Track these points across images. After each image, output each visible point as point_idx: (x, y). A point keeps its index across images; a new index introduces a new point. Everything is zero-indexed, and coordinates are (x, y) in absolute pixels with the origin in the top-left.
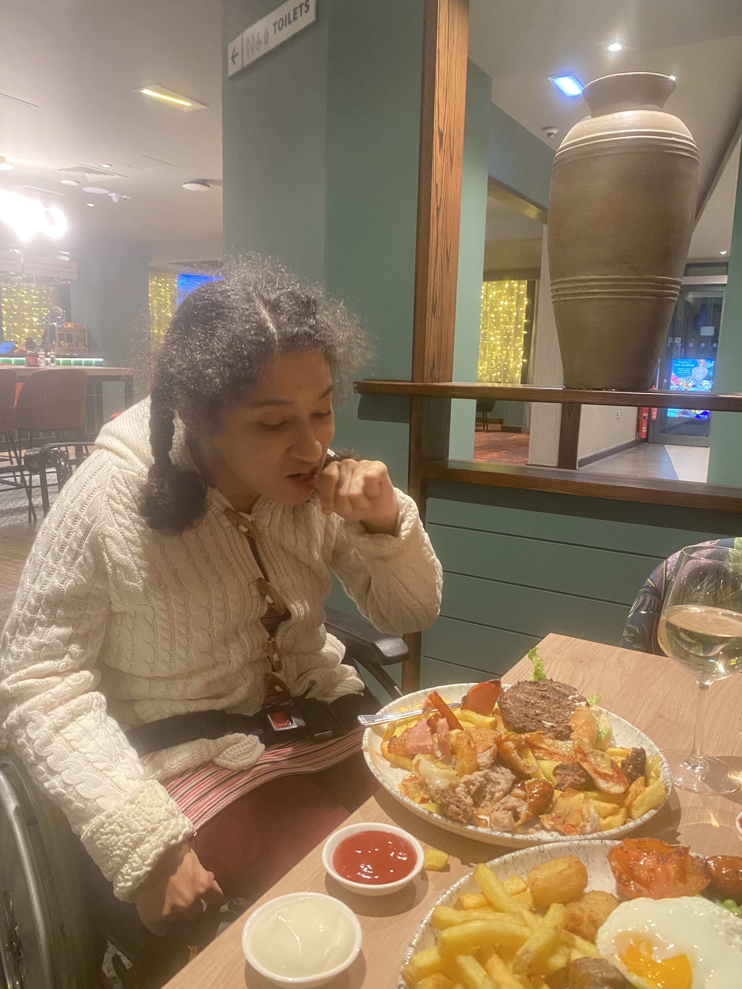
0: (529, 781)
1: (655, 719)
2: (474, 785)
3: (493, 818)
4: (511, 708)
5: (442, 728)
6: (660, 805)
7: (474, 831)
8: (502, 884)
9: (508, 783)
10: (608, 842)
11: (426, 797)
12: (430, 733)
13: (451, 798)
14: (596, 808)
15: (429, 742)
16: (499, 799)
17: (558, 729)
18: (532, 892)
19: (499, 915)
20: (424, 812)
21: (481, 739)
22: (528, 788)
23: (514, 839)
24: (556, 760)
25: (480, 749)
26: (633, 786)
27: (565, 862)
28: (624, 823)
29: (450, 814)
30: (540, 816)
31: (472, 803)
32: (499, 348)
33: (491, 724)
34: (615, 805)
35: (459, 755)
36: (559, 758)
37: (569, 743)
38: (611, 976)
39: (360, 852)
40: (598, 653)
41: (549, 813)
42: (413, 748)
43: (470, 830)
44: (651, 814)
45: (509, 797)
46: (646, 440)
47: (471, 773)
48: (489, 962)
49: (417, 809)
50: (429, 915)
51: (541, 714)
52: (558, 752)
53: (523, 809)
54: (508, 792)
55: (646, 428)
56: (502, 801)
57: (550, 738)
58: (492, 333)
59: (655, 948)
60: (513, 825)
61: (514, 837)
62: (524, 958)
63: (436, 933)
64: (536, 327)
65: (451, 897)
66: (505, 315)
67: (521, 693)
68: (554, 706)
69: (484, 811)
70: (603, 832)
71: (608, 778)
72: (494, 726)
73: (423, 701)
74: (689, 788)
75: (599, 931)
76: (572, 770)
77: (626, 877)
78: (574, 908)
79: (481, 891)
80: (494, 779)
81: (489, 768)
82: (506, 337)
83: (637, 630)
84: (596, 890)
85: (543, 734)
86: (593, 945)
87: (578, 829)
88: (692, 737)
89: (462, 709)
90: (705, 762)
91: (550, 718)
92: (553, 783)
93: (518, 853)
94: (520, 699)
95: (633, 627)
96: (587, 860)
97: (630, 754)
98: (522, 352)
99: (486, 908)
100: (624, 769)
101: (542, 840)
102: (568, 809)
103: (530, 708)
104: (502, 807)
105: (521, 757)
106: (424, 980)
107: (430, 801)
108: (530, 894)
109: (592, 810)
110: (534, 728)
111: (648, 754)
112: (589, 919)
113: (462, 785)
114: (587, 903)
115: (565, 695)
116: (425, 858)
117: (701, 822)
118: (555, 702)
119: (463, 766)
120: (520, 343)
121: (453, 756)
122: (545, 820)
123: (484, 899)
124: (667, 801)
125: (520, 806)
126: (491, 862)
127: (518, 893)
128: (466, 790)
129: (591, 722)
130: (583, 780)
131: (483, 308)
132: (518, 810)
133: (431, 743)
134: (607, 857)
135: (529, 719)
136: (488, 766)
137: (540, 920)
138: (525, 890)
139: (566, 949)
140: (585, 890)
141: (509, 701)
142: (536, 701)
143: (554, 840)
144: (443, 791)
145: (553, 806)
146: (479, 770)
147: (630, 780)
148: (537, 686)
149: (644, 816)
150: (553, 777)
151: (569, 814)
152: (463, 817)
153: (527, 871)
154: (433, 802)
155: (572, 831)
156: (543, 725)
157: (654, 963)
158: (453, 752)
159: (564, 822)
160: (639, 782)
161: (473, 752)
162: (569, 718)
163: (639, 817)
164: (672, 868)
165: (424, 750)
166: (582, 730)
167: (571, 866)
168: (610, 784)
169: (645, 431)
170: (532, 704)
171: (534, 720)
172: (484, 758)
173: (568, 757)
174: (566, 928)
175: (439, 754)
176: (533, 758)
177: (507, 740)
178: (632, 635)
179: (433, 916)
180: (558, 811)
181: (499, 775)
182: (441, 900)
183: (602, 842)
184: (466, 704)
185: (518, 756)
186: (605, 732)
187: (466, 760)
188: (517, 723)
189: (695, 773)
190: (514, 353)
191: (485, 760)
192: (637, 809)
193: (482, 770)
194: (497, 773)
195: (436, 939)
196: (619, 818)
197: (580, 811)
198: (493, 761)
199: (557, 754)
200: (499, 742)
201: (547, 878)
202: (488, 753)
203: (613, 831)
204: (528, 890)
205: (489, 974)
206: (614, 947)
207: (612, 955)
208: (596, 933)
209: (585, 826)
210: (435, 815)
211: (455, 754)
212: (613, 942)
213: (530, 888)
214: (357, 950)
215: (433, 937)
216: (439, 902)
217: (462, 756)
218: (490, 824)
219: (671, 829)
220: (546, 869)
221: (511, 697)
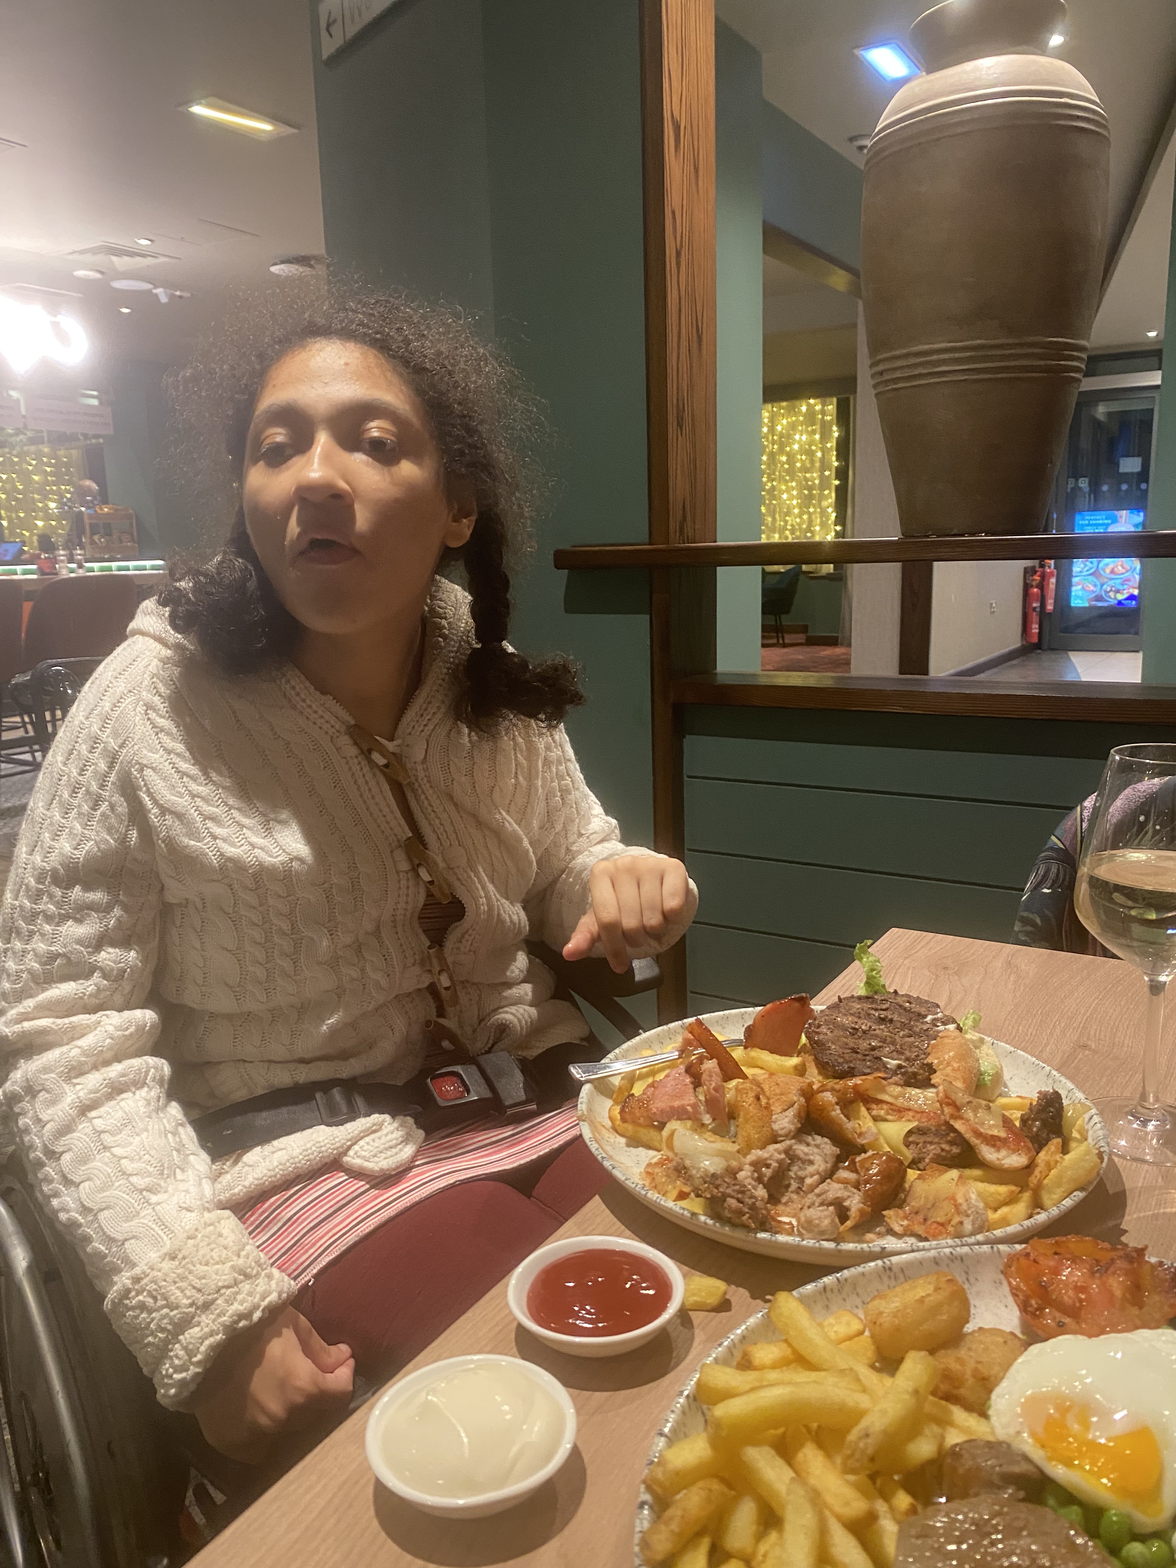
0: (863, 1156)
1: (1075, 1051)
2: (768, 1166)
3: (803, 1219)
4: (828, 1040)
5: (711, 1076)
6: (1090, 1183)
7: (770, 1241)
8: (821, 1325)
9: (826, 1162)
10: (1003, 1248)
11: (687, 1189)
12: (691, 1086)
13: (727, 1187)
14: (980, 1195)
15: (689, 1099)
16: (812, 1188)
17: (910, 1070)
18: (872, 1336)
19: (814, 1375)
20: (682, 1214)
21: (778, 1091)
22: (862, 1167)
23: (840, 1251)
24: (909, 1120)
25: (776, 1108)
26: (1042, 1155)
27: (930, 1283)
28: (1030, 1216)
29: (727, 1214)
30: (884, 1213)
31: (766, 1196)
32: (796, 511)
33: (796, 1067)
34: (1013, 1188)
35: (741, 1120)
36: (913, 1117)
37: (930, 1093)
38: (1016, 1469)
39: (571, 1284)
40: (973, 954)
41: (900, 1207)
42: (662, 1111)
43: (764, 1239)
44: (1076, 1199)
45: (829, 1184)
46: (1038, 646)
47: (763, 1148)
48: (800, 1456)
49: (671, 1209)
50: (692, 1383)
51: (880, 1047)
52: (912, 1107)
53: (855, 1203)
54: (829, 1175)
55: (1037, 626)
56: (817, 1191)
57: (896, 1084)
58: (784, 487)
59: (1094, 1419)
60: (838, 1229)
61: (839, 1247)
62: (861, 1445)
63: (706, 1411)
64: (854, 474)
65: (730, 1350)
66: (804, 457)
67: (845, 1015)
68: (902, 1033)
69: (788, 1210)
70: (995, 1232)
71: (998, 1143)
72: (801, 1071)
73: (679, 1041)
74: (1138, 1156)
75: (994, 1396)
76: (936, 1135)
77: (1037, 1303)
78: (949, 1360)
79: (784, 1338)
80: (802, 1156)
81: (793, 1138)
82: (806, 492)
83: (1038, 921)
84: (986, 1327)
85: (884, 1079)
86: (983, 1420)
87: (950, 1229)
88: (1139, 1077)
89: (746, 1048)
90: (1163, 1115)
91: (895, 1053)
92: (906, 1158)
93: (846, 1273)
94: (843, 1025)
95: (1031, 916)
96: (968, 1279)
97: (1035, 1103)
98: (834, 515)
99: (794, 1365)
100: (1025, 1129)
101: (888, 1250)
102: (931, 1198)
103: (860, 1038)
104: (818, 1201)
105: (848, 1117)
106: (685, 1491)
107: (692, 1195)
108: (869, 1340)
109: (973, 1196)
110: (868, 1071)
111: (1065, 1102)
112: (974, 1376)
113: (747, 1167)
114: (970, 1349)
115: (919, 1015)
116: (686, 1290)
117: (1162, 1211)
118: (903, 1026)
119: (749, 1136)
120: (830, 501)
121: (732, 1121)
122: (893, 1218)
123: (789, 1351)
124: (1101, 1179)
125: (849, 1197)
126: (801, 1289)
127: (850, 1338)
128: (756, 1175)
129: (967, 1053)
130: (955, 1150)
131: (767, 446)
132: (846, 1204)
133: (693, 1100)
134: (1002, 1272)
135: (859, 1056)
136: (792, 1134)
137: (888, 1381)
138: (861, 1333)
139: (936, 1429)
140: (965, 1329)
141: (824, 1029)
142: (870, 1027)
143: (909, 1249)
144: (714, 1175)
145: (906, 1196)
146: (776, 1142)
147: (1036, 1145)
148: (872, 1003)
149: (1064, 1202)
150: (904, 1149)
151: (933, 1205)
152: (749, 1218)
153: (864, 1303)
154: (698, 1196)
155: (941, 1233)
156: (885, 1065)
157: (1093, 1445)
158: (732, 1116)
159: (925, 1220)
160: (1053, 1148)
161: (765, 1112)
162: (929, 1050)
163: (1055, 1205)
164: (1117, 1283)
165: (680, 1114)
166: (950, 1068)
167: (940, 1289)
168: (1003, 1153)
169: (1037, 631)
170: (864, 1032)
171: (868, 1058)
172: (785, 1121)
173: (928, 1113)
174: (934, 1393)
175: (707, 1119)
176: (868, 1117)
177: (822, 1090)
178: (1030, 928)
179: (698, 1383)
180: (915, 1203)
181: (810, 1148)
182: (714, 1356)
183: (992, 1248)
184: (751, 1038)
185: (842, 1116)
186: (991, 1072)
187: (754, 1127)
188: (840, 1064)
189: (1147, 1133)
190: (821, 518)
191: (786, 1125)
192: (1050, 1192)
193: (782, 1141)
194: (808, 1145)
195: (706, 1421)
196: (1021, 1208)
197: (953, 1198)
198: (799, 1126)
199: (909, 1110)
200: (808, 1094)
201: (898, 1311)
202: (791, 1113)
203: (1010, 1229)
204: (867, 1333)
205: (800, 1476)
206: (1021, 1420)
207: (1018, 1433)
208: (989, 1398)
209: (961, 1223)
210: (703, 1218)
211: (734, 1118)
212: (1019, 1410)
213: (870, 1330)
214: (569, 1446)
215: (701, 1419)
216: (711, 1359)
217: (746, 1121)
218: (798, 1230)
219: (1111, 1223)
220: (896, 1296)
221: (827, 1023)
